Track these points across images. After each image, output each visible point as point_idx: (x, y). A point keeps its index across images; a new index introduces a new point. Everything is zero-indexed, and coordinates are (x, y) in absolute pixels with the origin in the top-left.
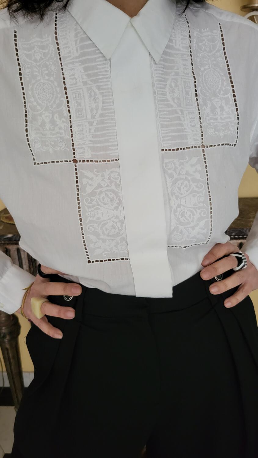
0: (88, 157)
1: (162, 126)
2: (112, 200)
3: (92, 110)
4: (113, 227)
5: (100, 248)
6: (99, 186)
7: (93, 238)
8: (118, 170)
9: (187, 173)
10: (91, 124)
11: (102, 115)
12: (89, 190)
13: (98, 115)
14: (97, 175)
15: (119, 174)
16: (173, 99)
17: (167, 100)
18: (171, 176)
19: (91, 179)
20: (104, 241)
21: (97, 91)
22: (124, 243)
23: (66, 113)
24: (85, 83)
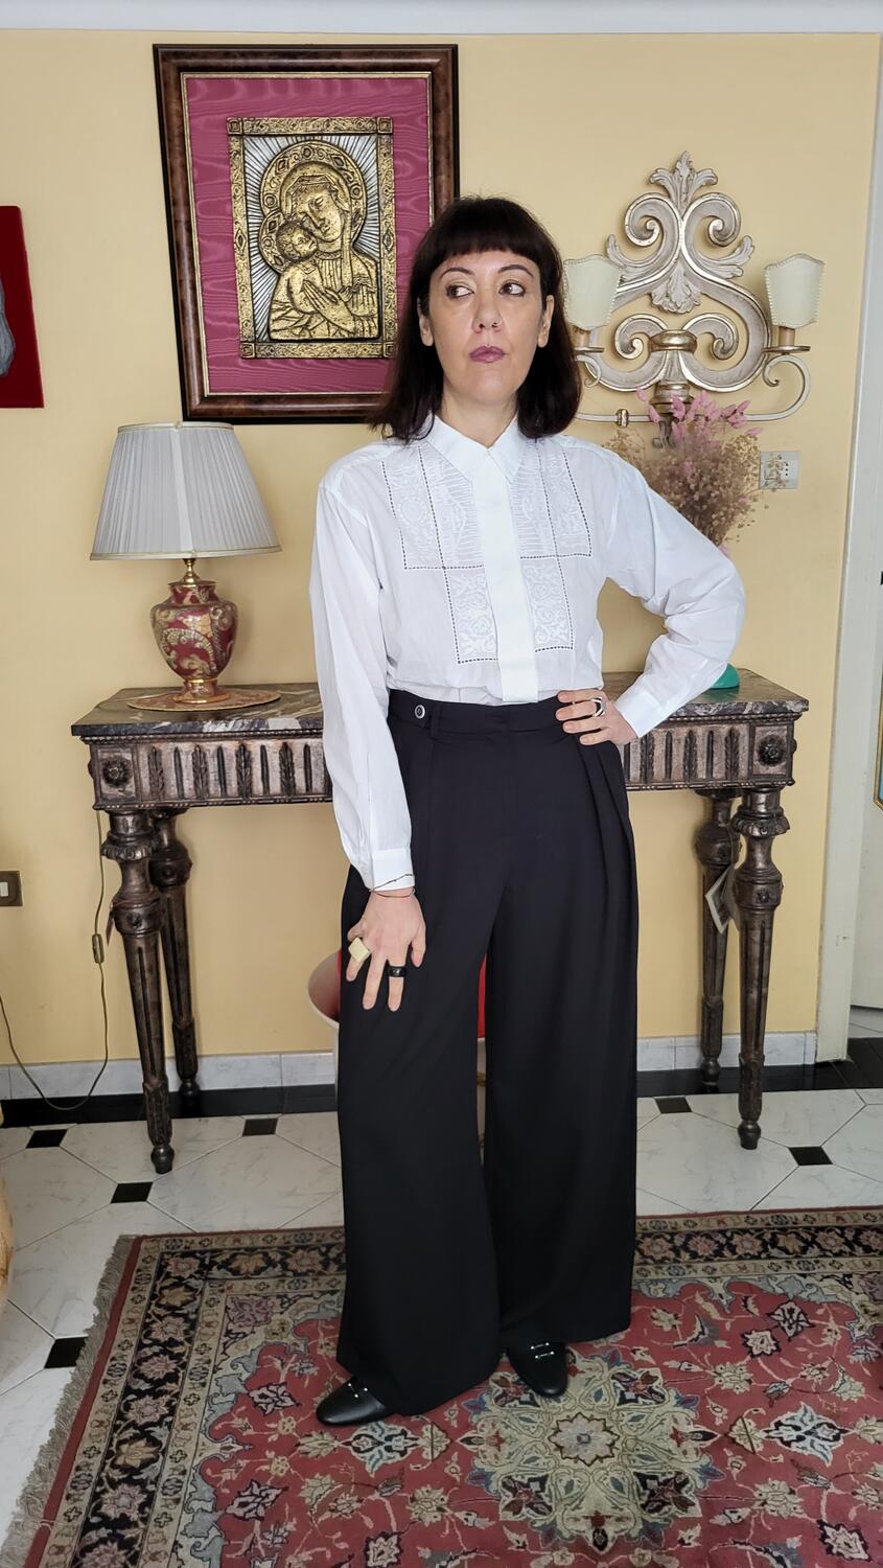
0: (456, 563)
1: (520, 537)
2: (480, 601)
3: (456, 524)
4: (483, 625)
5: (470, 646)
6: (468, 588)
7: (464, 635)
8: (483, 575)
9: (544, 579)
10: (456, 535)
11: (466, 528)
12: (459, 593)
13: (462, 529)
14: (464, 580)
15: (485, 578)
16: (529, 513)
17: (523, 514)
18: (530, 580)
19: (460, 583)
20: (475, 639)
21: (462, 508)
22: (493, 641)
23: (433, 527)
24: (450, 501)
